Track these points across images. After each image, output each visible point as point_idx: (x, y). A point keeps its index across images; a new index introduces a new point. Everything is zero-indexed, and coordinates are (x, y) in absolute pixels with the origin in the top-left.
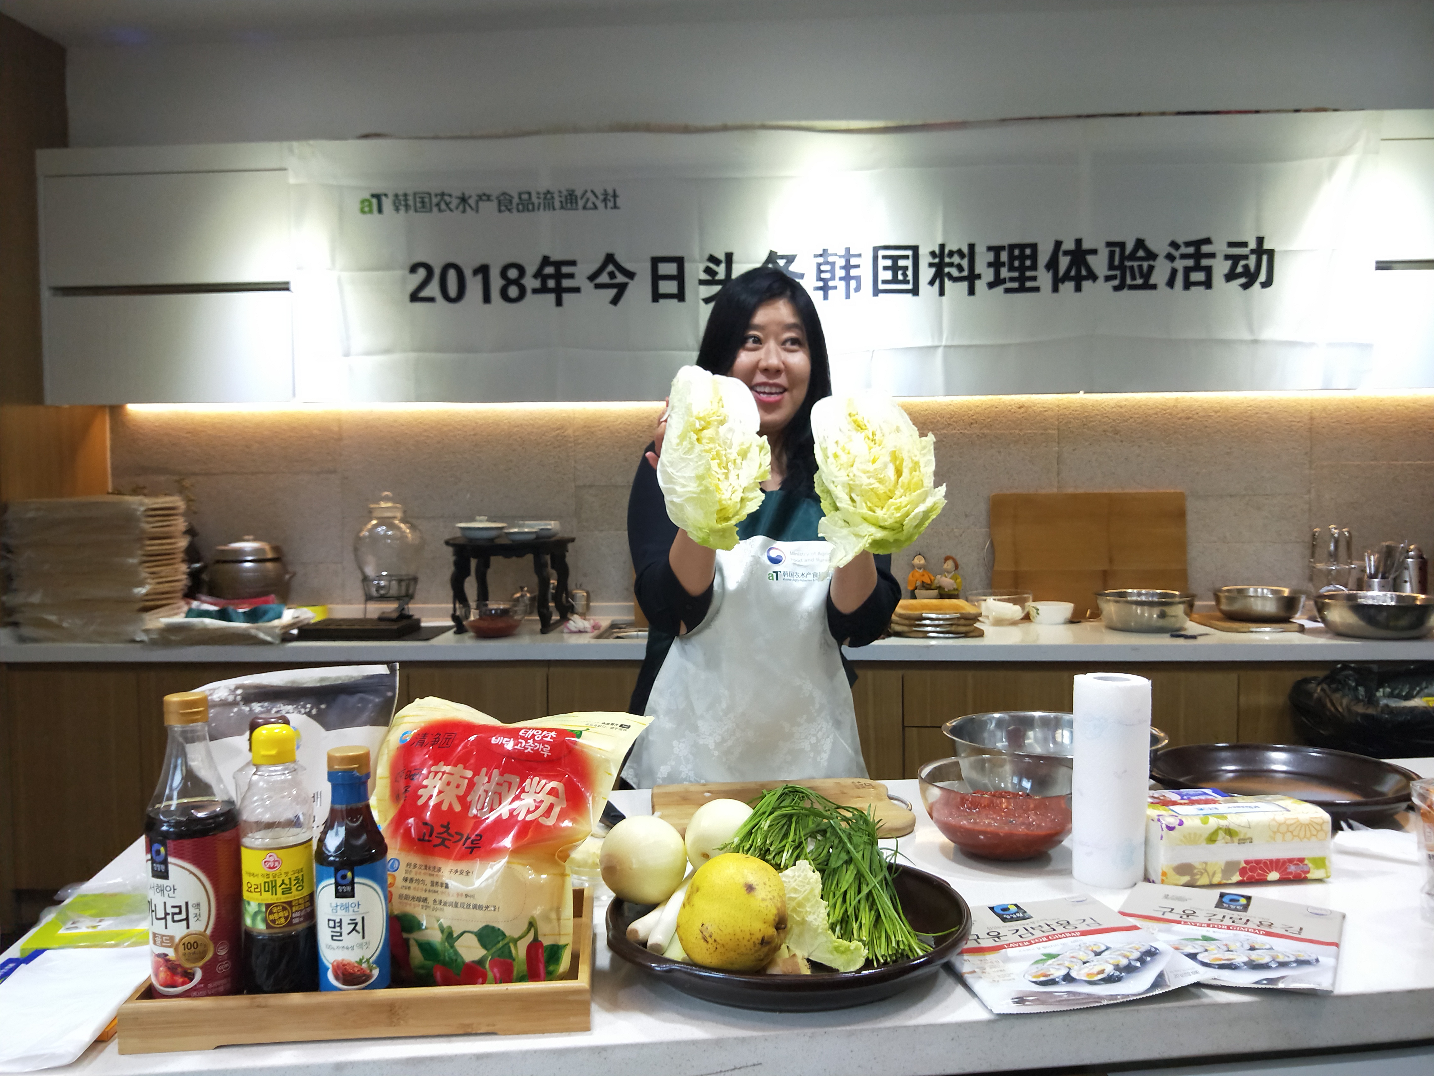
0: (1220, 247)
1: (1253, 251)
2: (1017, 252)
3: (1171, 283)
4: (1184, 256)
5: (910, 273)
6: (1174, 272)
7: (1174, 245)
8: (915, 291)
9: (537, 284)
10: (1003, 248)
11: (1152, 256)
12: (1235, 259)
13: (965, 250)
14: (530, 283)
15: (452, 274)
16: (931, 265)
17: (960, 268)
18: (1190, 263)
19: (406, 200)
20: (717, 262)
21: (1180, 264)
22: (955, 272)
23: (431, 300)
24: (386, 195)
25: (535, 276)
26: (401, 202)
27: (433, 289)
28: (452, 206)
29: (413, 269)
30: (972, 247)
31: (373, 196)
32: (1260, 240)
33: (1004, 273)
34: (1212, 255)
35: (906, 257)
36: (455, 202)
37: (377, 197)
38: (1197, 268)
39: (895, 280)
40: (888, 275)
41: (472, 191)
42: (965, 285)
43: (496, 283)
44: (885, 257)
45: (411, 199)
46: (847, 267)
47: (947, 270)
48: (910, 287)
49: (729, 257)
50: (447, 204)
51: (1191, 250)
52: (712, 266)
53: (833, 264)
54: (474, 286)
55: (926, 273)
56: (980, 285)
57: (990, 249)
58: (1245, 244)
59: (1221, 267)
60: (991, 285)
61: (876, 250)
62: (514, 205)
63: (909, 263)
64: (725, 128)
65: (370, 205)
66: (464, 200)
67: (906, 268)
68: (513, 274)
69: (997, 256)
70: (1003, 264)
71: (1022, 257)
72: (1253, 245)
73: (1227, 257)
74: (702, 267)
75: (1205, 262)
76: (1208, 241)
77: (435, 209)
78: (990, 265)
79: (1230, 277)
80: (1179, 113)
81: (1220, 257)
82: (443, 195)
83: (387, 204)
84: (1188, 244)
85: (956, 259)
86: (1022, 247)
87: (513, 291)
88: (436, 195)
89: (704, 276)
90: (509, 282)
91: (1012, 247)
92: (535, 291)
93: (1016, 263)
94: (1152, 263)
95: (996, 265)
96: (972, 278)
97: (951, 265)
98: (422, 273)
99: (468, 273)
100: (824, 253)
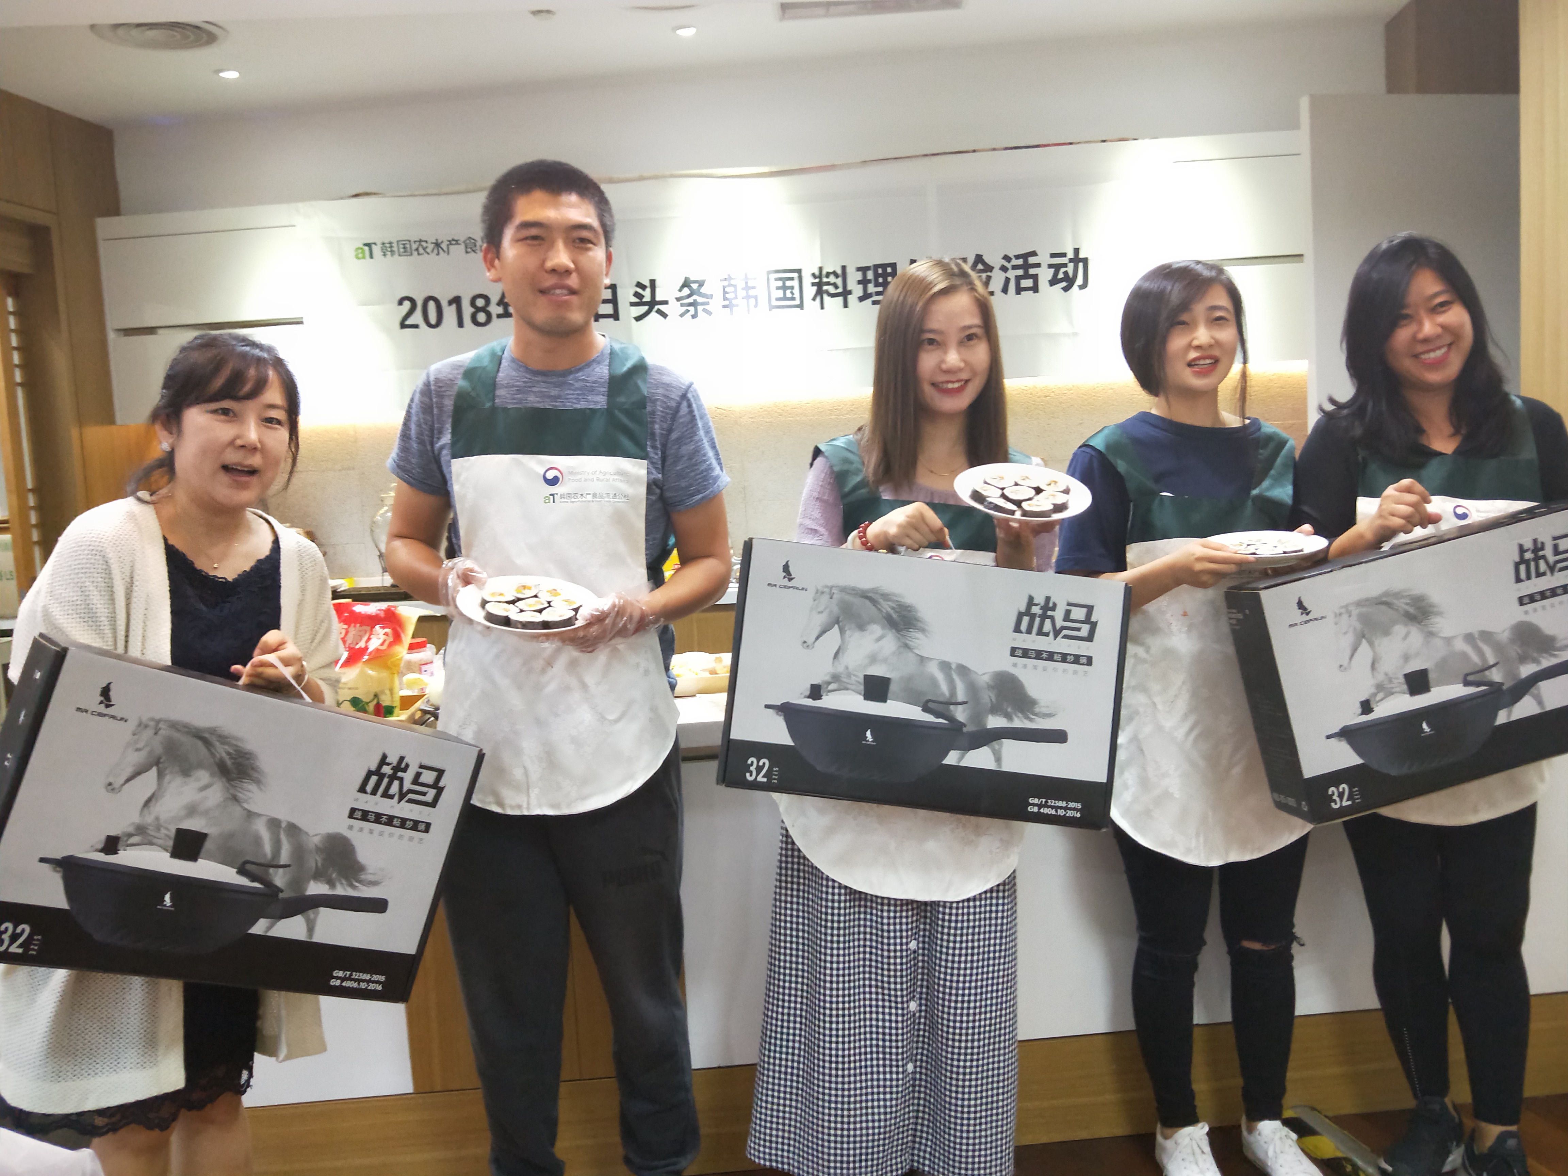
0: (1044, 258)
1: (1071, 260)
2: (880, 271)
3: (1005, 290)
4: (1015, 267)
5: (796, 291)
6: (1007, 280)
7: (1007, 258)
8: (801, 306)
9: (500, 310)
10: (868, 268)
11: (989, 268)
12: (1057, 267)
13: (839, 271)
14: (495, 310)
15: (432, 305)
16: (813, 284)
17: (835, 286)
18: (1020, 272)
19: (391, 247)
20: (643, 287)
21: (1012, 274)
22: (831, 289)
23: (416, 326)
24: (375, 244)
25: (499, 304)
26: (388, 249)
27: (417, 318)
28: (428, 250)
29: (400, 303)
30: (844, 268)
31: (365, 245)
32: (1077, 251)
33: (871, 288)
34: (1038, 265)
35: (792, 279)
36: (431, 247)
37: (368, 245)
38: (1026, 276)
39: (785, 298)
40: (780, 294)
41: (444, 236)
42: (840, 299)
43: (467, 310)
44: (776, 279)
45: (395, 245)
46: (747, 288)
47: (825, 288)
48: (797, 302)
49: (653, 283)
50: (424, 249)
51: (1020, 262)
52: (640, 291)
53: (735, 286)
54: (450, 313)
55: (810, 291)
56: (852, 299)
57: (859, 269)
58: (1064, 255)
59: (1045, 275)
60: (861, 299)
61: (769, 273)
63: (795, 283)
64: (642, 179)
65: (363, 252)
66: (437, 245)
67: (792, 288)
68: (480, 303)
69: (865, 275)
70: (869, 281)
71: (885, 275)
72: (1071, 255)
73: (1050, 266)
74: (632, 292)
75: (1032, 271)
76: (1034, 254)
77: (415, 253)
78: (859, 282)
79: (1053, 282)
80: (1007, 149)
81: (1044, 266)
82: (421, 241)
83: (377, 250)
84: (1017, 257)
85: (832, 279)
86: (884, 266)
87: (482, 317)
88: (415, 242)
89: (634, 300)
90: (478, 310)
91: (876, 267)
92: (499, 316)
93: (880, 280)
94: (989, 274)
95: (864, 282)
96: (845, 294)
97: (828, 284)
98: (407, 305)
99: (444, 303)
100: (728, 279)
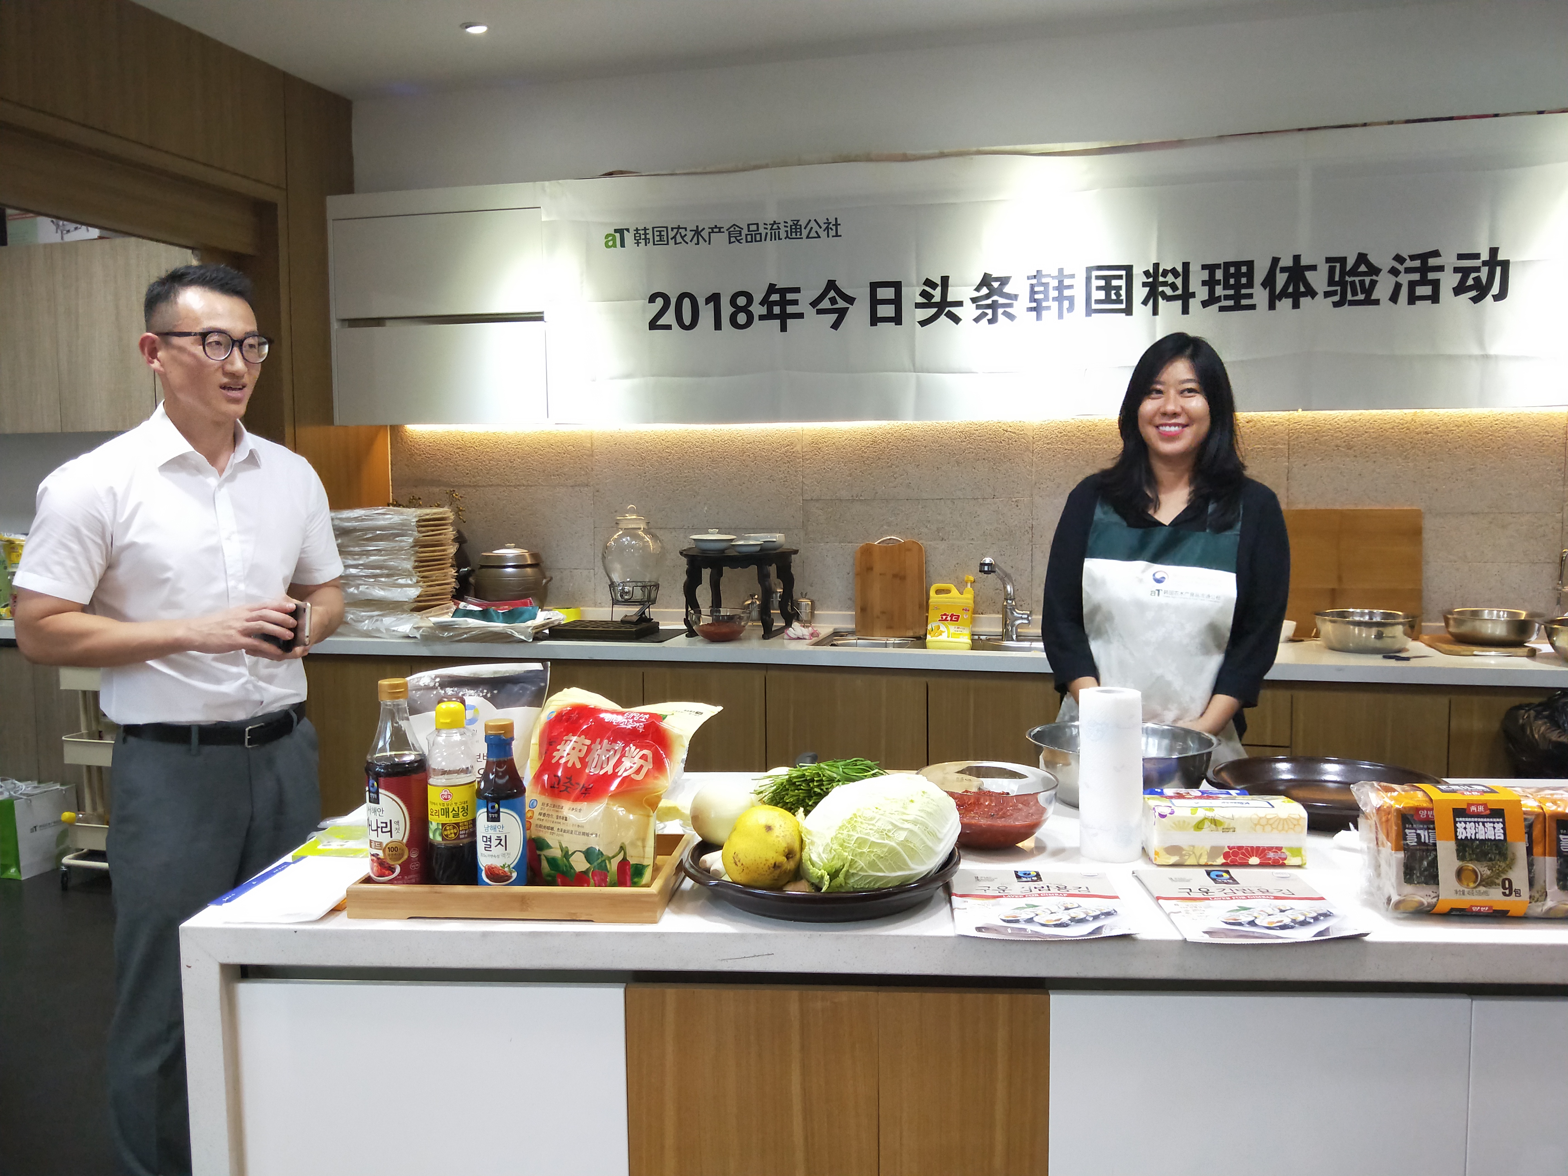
0: (1449, 259)
1: (1485, 263)
2: (1232, 270)
3: (1394, 298)
4: (1408, 270)
5: (1123, 292)
6: (1398, 287)
7: (1399, 259)
8: (1128, 311)
9: (763, 311)
10: (1218, 266)
11: (1374, 270)
12: (1465, 272)
13: (1180, 269)
14: (758, 309)
15: (687, 303)
16: (1145, 285)
17: (1174, 287)
18: (1416, 277)
19: (645, 234)
20: (933, 285)
21: (1404, 279)
22: (1168, 291)
23: (668, 327)
24: (628, 230)
25: (762, 303)
26: (642, 236)
27: (669, 318)
28: (687, 239)
29: (652, 299)
30: (1186, 265)
31: (616, 231)
32: (1494, 251)
33: (1219, 291)
34: (1441, 268)
35: (1120, 277)
36: (690, 235)
37: (620, 231)
38: (1424, 282)
39: (1108, 300)
40: (1101, 295)
41: (705, 225)
42: (1179, 303)
43: (727, 310)
44: (1098, 278)
45: (650, 232)
46: (1060, 287)
47: (1161, 289)
48: (1123, 306)
49: (945, 280)
50: (682, 237)
51: (1417, 263)
52: (928, 289)
53: (1046, 285)
54: (707, 314)
55: (1140, 293)
56: (1194, 304)
57: (1204, 267)
58: (1477, 256)
59: (1449, 280)
60: (1205, 304)
61: (1089, 270)
62: (743, 236)
63: (1122, 283)
64: (942, 155)
65: (614, 240)
66: (697, 232)
67: (1120, 287)
68: (741, 301)
69: (1212, 275)
70: (1218, 282)
71: (1238, 275)
72: (1485, 256)
73: (1456, 270)
74: (918, 290)
75: (1431, 276)
76: (1436, 254)
77: (672, 242)
78: (1204, 283)
79: (1459, 290)
81: (1449, 270)
82: (679, 228)
83: (629, 238)
84: (1413, 258)
85: (1170, 278)
86: (1238, 265)
87: (742, 318)
88: (672, 229)
89: (921, 300)
90: (739, 309)
91: (1227, 265)
92: (762, 318)
93: (1232, 281)
94: (1374, 277)
95: (1211, 283)
96: (1186, 297)
97: (1165, 284)
98: (660, 302)
99: (701, 301)
100: (1038, 275)
